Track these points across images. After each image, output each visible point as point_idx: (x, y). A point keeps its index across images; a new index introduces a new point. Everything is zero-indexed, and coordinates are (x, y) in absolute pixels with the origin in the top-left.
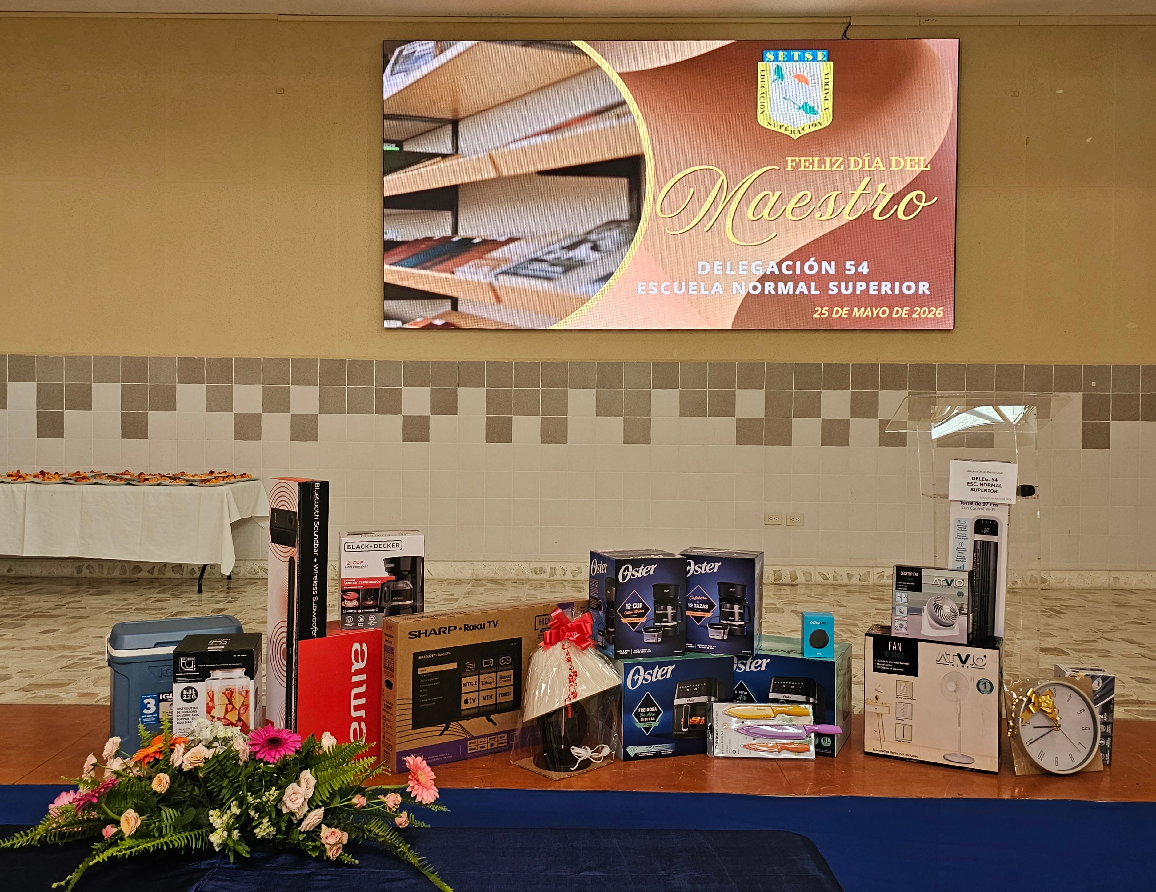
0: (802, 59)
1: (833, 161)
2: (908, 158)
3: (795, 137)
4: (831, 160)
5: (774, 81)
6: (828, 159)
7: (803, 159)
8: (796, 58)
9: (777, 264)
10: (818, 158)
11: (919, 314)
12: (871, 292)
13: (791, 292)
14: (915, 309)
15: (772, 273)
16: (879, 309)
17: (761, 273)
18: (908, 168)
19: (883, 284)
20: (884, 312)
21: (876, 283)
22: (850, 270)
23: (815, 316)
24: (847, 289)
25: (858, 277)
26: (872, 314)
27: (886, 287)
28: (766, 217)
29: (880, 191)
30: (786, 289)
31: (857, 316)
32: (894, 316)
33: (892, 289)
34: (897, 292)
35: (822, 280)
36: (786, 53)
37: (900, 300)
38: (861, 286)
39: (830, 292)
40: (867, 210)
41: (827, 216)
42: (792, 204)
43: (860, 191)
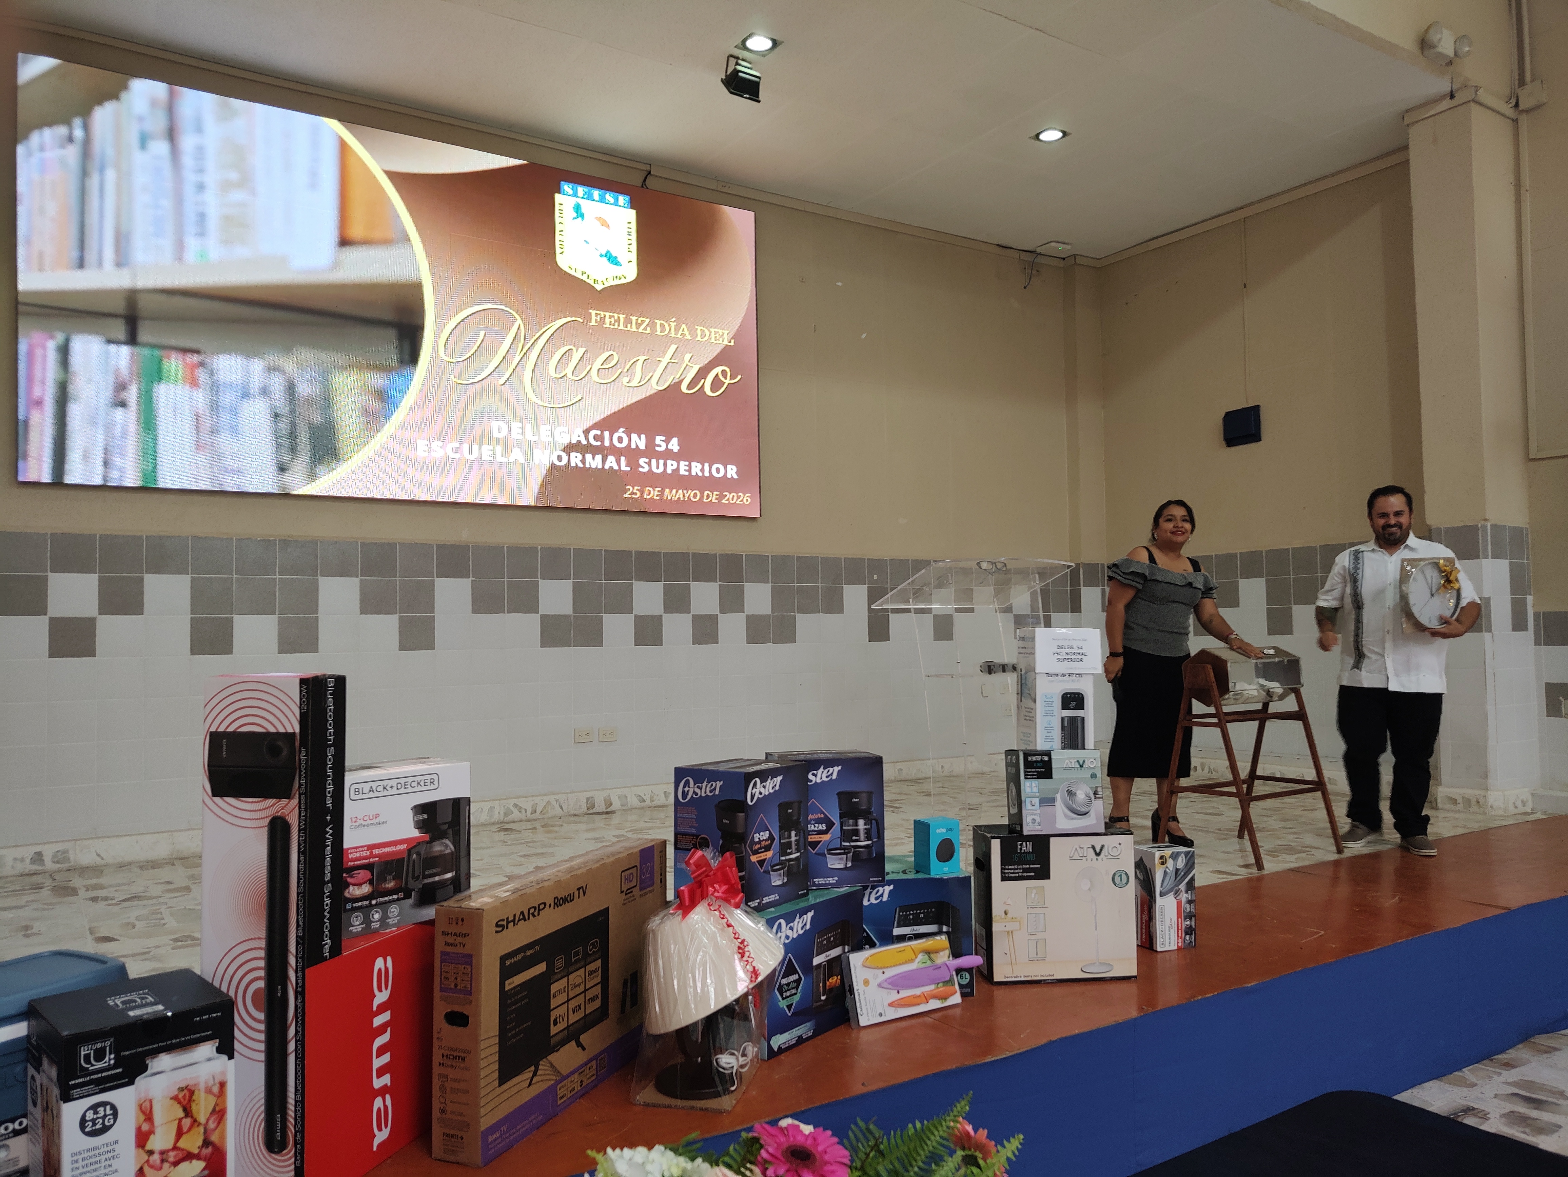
0: (602, 200)
1: (639, 322)
2: (713, 330)
3: (599, 287)
4: (637, 320)
5: (574, 218)
6: (634, 318)
7: (607, 314)
8: (596, 197)
9: (584, 432)
10: (624, 316)
11: (728, 500)
12: (682, 472)
13: (600, 466)
14: (725, 493)
15: (579, 442)
16: (690, 492)
17: (566, 442)
18: (713, 340)
19: (694, 464)
20: (695, 496)
21: (687, 463)
22: (660, 446)
23: (626, 495)
24: (658, 467)
25: (668, 455)
26: (684, 497)
27: (696, 468)
28: (570, 376)
29: (686, 362)
30: (594, 462)
31: (669, 498)
32: (705, 500)
33: (702, 470)
34: (707, 474)
35: (632, 455)
36: (586, 190)
37: (709, 483)
38: (672, 465)
39: (641, 469)
40: (675, 381)
41: (635, 383)
42: (597, 364)
43: (666, 359)
